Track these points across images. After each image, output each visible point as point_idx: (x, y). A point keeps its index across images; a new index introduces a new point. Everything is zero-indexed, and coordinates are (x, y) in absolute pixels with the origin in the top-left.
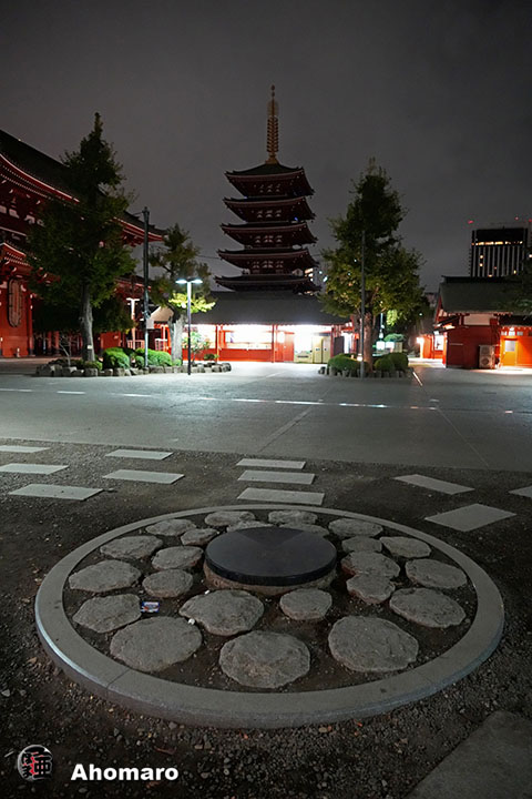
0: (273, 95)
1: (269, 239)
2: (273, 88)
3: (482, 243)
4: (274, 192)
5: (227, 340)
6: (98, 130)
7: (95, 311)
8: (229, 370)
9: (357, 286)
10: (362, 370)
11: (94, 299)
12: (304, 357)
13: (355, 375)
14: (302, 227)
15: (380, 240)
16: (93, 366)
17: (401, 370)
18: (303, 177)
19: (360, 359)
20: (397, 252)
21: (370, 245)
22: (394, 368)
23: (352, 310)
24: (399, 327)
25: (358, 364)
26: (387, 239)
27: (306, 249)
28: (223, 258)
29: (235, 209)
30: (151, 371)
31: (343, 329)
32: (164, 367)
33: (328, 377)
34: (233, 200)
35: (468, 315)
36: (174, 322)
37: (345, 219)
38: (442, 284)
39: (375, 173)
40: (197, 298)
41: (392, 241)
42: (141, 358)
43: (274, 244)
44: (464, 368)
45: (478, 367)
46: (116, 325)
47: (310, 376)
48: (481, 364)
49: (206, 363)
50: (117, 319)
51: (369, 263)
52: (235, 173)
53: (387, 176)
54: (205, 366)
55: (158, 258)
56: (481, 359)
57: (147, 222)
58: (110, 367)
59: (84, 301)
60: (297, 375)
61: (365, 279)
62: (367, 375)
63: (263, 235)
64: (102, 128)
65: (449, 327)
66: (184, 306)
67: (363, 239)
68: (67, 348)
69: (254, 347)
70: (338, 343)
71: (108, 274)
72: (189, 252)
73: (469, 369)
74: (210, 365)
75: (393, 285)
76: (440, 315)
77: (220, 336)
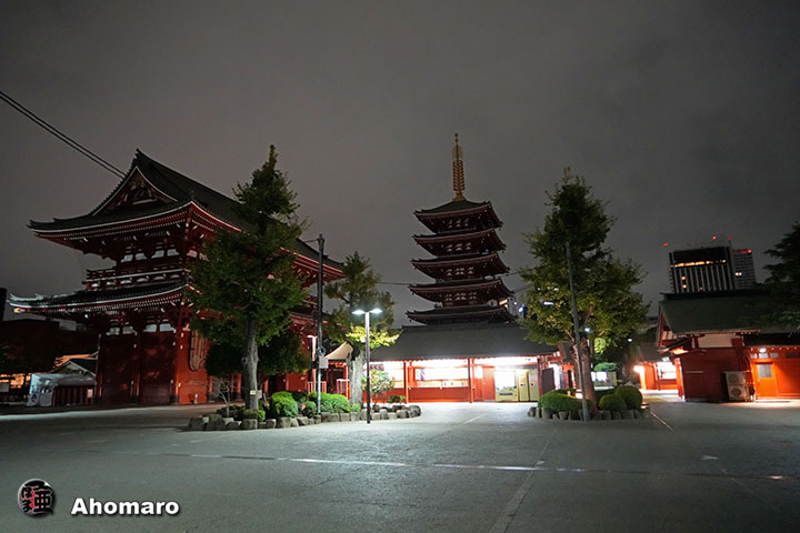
0: (457, 140)
1: (460, 272)
2: (456, 135)
3: (682, 265)
4: (463, 227)
5: (417, 378)
6: (273, 161)
7: (261, 350)
8: (418, 414)
9: (566, 308)
10: (585, 411)
11: (261, 335)
12: (508, 396)
13: (577, 417)
14: (494, 258)
15: (587, 254)
16: (253, 416)
17: (634, 408)
18: (490, 210)
19: (579, 396)
20: (609, 266)
21: (576, 259)
22: (625, 406)
23: (562, 335)
24: (609, 355)
25: (578, 403)
26: (594, 252)
27: (499, 278)
28: (414, 292)
29: (425, 246)
30: (324, 419)
31: (549, 359)
32: (341, 413)
33: (541, 421)
34: (422, 236)
35: (702, 335)
36: (353, 359)
37: (543, 233)
38: (662, 302)
39: (572, 182)
40: (378, 331)
41: (600, 254)
42: (313, 404)
43: (465, 276)
44: (709, 402)
45: (729, 400)
46: (291, 364)
47: (518, 419)
48: (731, 395)
49: (391, 406)
50: (293, 359)
51: (579, 278)
52: (423, 211)
53: (587, 184)
54: (389, 410)
55: (336, 288)
56: (731, 388)
57: (322, 250)
58: (275, 415)
59: (249, 338)
60: (502, 420)
61: (575, 297)
62: (592, 416)
63: (454, 268)
64: (277, 158)
65: (679, 351)
66: (363, 340)
67: (568, 254)
68: (226, 395)
69: (448, 385)
70: (546, 376)
71: (275, 307)
72: (370, 280)
73: (717, 402)
74: (395, 409)
75: (610, 304)
76: (664, 338)
77: (409, 374)
